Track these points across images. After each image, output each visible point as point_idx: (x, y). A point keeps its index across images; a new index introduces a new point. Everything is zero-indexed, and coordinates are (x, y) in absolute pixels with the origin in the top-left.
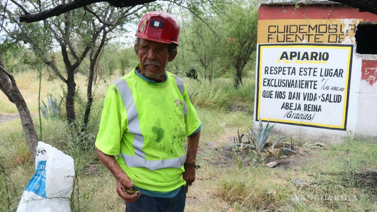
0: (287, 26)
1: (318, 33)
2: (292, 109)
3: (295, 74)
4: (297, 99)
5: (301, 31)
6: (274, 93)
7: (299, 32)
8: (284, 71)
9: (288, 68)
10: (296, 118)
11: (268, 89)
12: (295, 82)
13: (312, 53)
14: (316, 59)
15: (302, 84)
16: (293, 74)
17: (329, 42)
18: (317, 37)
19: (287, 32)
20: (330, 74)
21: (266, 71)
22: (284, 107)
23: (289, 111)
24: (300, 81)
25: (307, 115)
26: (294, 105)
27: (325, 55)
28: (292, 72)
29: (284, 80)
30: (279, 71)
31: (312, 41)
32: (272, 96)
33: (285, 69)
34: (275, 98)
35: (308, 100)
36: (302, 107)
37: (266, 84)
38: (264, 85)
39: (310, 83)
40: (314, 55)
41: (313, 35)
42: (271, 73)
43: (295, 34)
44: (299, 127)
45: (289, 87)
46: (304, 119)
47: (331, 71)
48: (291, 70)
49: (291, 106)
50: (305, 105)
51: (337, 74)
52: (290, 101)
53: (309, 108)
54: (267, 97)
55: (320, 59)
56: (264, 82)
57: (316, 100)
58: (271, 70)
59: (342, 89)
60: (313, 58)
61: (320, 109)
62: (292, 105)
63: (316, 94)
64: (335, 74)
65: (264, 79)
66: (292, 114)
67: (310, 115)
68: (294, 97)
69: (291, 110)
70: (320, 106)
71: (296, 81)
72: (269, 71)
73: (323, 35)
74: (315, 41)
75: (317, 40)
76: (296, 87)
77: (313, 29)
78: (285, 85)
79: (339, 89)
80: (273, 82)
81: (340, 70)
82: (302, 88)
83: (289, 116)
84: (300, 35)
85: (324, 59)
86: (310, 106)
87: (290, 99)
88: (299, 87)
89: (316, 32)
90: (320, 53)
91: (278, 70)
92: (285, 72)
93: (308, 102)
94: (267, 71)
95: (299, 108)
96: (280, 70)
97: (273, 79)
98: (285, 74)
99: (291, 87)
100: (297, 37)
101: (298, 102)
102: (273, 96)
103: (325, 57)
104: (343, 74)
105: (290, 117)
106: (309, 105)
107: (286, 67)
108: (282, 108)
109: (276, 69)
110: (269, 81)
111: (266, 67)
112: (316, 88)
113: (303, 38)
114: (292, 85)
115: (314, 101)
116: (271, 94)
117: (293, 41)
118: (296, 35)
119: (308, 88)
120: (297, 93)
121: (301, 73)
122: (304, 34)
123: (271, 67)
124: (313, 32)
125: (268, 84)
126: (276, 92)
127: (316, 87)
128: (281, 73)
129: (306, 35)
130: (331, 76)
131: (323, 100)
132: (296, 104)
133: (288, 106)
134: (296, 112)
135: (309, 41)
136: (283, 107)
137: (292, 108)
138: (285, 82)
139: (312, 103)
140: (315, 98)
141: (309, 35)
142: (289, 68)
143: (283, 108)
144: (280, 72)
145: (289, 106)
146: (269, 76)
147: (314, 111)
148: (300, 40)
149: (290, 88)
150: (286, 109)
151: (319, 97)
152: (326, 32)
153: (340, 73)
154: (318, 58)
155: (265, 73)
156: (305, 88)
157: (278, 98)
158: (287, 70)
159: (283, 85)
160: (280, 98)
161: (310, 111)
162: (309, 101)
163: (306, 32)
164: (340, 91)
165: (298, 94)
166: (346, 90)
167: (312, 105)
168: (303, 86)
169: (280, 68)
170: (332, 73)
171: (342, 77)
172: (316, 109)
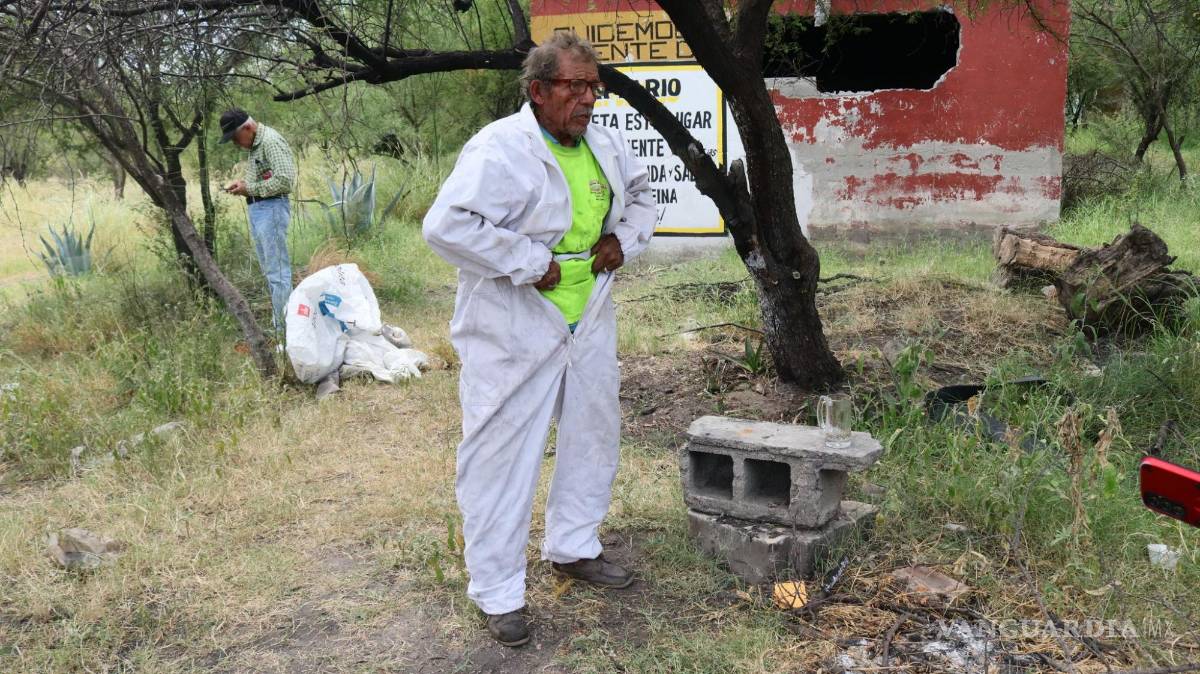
0: (593, 27)
1: (655, 40)
5: (622, 36)
7: (618, 40)
9: (602, 116)
17: (678, 56)
18: (654, 47)
19: (594, 40)
27: (674, 84)
31: (645, 56)
39: (648, 145)
40: (652, 85)
41: (645, 44)
43: (610, 43)
47: (688, 117)
48: (609, 120)
51: (700, 123)
55: (664, 94)
57: (663, 179)
59: (712, 153)
61: (674, 198)
63: (663, 167)
64: (695, 123)
70: (673, 191)
73: (665, 43)
74: (651, 57)
75: (654, 54)
77: (645, 32)
81: (705, 113)
84: (620, 45)
85: (671, 93)
89: (652, 38)
90: (664, 81)
100: (615, 50)
103: (674, 90)
104: (711, 121)
112: (662, 155)
113: (627, 50)
115: (661, 180)
117: (608, 59)
118: (613, 46)
119: (645, 155)
121: (630, 126)
122: (629, 43)
124: (645, 38)
127: (661, 151)
129: (632, 44)
131: (678, 177)
135: (639, 58)
139: (657, 185)
140: (662, 176)
141: (638, 45)
142: (605, 116)
147: (663, 202)
148: (620, 56)
151: (671, 172)
152: (671, 37)
153: (705, 120)
154: (660, 91)
156: (641, 155)
163: (632, 39)
166: (720, 154)
167: (658, 191)
170: (690, 121)
171: (710, 127)
172: (667, 198)
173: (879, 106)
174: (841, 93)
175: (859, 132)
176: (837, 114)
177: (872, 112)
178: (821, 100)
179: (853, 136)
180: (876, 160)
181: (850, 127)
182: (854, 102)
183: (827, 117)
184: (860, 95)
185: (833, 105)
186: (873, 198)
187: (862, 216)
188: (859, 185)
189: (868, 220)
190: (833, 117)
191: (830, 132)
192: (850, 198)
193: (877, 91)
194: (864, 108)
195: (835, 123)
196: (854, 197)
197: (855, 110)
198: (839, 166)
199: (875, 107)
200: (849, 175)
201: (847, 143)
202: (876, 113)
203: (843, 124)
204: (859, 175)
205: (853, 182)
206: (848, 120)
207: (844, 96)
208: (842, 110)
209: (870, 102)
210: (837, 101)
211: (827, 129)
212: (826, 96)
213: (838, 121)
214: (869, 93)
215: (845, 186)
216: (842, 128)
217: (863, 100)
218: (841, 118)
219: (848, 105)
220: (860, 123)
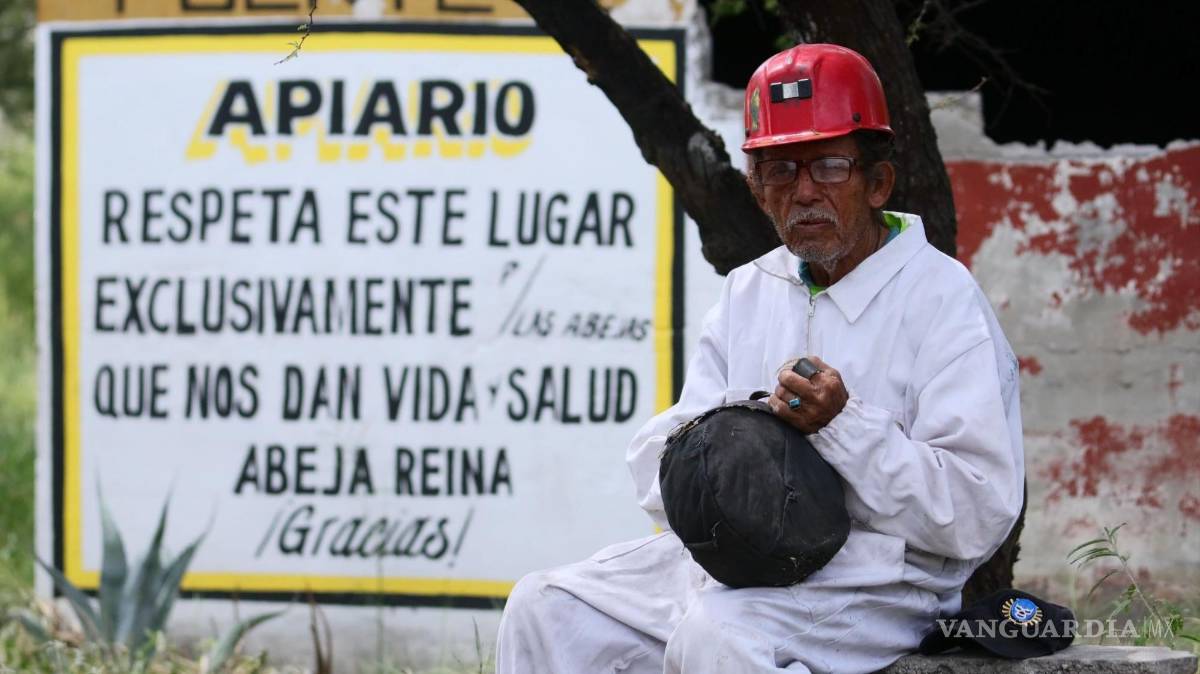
2: (311, 491)
3: (317, 239)
4: (340, 416)
6: (175, 384)
8: (237, 215)
9: (266, 193)
10: (346, 552)
11: (133, 351)
12: (319, 291)
13: (428, 88)
14: (453, 129)
15: (371, 305)
16: (306, 235)
20: (556, 230)
21: (108, 220)
22: (254, 480)
23: (290, 501)
24: (353, 285)
25: (421, 523)
26: (324, 462)
28: (299, 224)
29: (245, 284)
30: (206, 221)
32: (162, 403)
33: (245, 204)
34: (188, 412)
35: (416, 417)
36: (383, 471)
37: (115, 315)
38: (100, 326)
39: (421, 297)
40: (441, 98)
42: (146, 238)
44: (369, 613)
45: (280, 328)
46: (397, 552)
47: (559, 210)
48: (289, 208)
49: (301, 468)
50: (401, 452)
51: (597, 229)
52: (292, 435)
53: (427, 470)
54: (127, 412)
55: (480, 128)
56: (101, 302)
57: (468, 412)
58: (148, 215)
59: (634, 330)
60: (437, 124)
61: (500, 479)
62: (307, 459)
63: (467, 374)
64: (583, 228)
65: (101, 282)
66: (316, 523)
67: (443, 523)
68: (319, 401)
69: (304, 500)
70: (502, 456)
71: (330, 286)
72: (133, 224)
74: (441, 6)
76: (328, 329)
78: (255, 321)
79: (615, 327)
80: (167, 298)
81: (617, 197)
82: (370, 331)
83: (292, 540)
85: (504, 128)
86: (433, 460)
87: (291, 415)
88: (354, 330)
90: (481, 89)
91: (194, 212)
92: (244, 227)
93: (415, 434)
94: (119, 222)
95: (363, 477)
96: (212, 211)
97: (163, 282)
98: (245, 240)
99: (296, 329)
101: (349, 434)
102: (174, 400)
104: (635, 225)
105: (299, 549)
106: (427, 452)
107: (249, 192)
108: (238, 490)
109: (182, 204)
110: (134, 294)
111: (108, 195)
112: (465, 332)
114: (300, 314)
115: (459, 417)
116: (157, 392)
117: (296, 8)
119: (409, 330)
120: (343, 373)
121: (361, 229)
123: (148, 195)
125: (133, 315)
126: (192, 372)
127: (464, 319)
128: (220, 232)
130: (560, 241)
131: (518, 408)
132: (339, 453)
133: (280, 469)
134: (345, 507)
135: (399, 7)
136: (245, 478)
137: (308, 480)
138: (250, 297)
139: (448, 434)
140: (464, 403)
142: (276, 195)
143: (249, 488)
144: (212, 229)
145: (290, 468)
146: (134, 260)
147: (465, 491)
149: (287, 338)
150: (270, 490)
151: (494, 391)
153: (615, 221)
154: (465, 117)
155: (106, 239)
156: (394, 329)
157: (204, 413)
158: (260, 207)
159: (241, 317)
160: (224, 413)
161: (434, 492)
162: (425, 424)
164: (627, 343)
165: (350, 385)
166: (661, 335)
167: (450, 454)
168: (382, 318)
169: (212, 201)
170: (563, 221)
171: (629, 242)
172: (479, 479)
173: (1182, 194)
174: (1062, 147)
175: (1118, 277)
176: (1049, 214)
177: (1162, 210)
178: (997, 169)
179: (1099, 286)
180: (1174, 368)
181: (1090, 258)
182: (1104, 177)
183: (1018, 223)
184: (1120, 158)
185: (1035, 187)
186: (1163, 491)
187: (1134, 552)
188: (1119, 448)
189: (1152, 566)
190: (1036, 226)
191: (1024, 273)
192: (1091, 490)
193: (1177, 145)
194: (1133, 195)
195: (1042, 243)
196: (1104, 487)
197: (1106, 203)
198: (1056, 385)
199: (1169, 197)
200: (1087, 415)
201: (1081, 310)
202: (1174, 217)
203: (1068, 249)
204: (1122, 414)
205: (1099, 438)
206: (1085, 235)
207: (1070, 159)
208: (1064, 203)
209: (1153, 181)
210: (1050, 173)
211: (1015, 263)
212: (1016, 153)
213: (1052, 236)
214: (1151, 152)
215: (1077, 453)
216: (1065, 260)
217: (1131, 173)
218: (1060, 227)
219: (1085, 188)
220: (1122, 245)
